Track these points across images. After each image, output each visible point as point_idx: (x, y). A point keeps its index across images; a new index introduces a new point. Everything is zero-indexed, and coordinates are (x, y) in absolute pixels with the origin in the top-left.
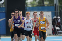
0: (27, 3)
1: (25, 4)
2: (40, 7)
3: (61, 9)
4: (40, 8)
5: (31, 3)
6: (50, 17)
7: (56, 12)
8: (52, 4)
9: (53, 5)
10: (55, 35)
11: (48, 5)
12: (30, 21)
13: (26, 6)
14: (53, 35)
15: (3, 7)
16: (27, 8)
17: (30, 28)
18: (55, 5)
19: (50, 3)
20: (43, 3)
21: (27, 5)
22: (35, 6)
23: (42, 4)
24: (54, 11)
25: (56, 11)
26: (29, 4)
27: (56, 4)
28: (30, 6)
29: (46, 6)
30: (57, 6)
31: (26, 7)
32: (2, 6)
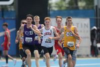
0: (50, 5)
1: (47, 6)
2: (72, 10)
4: (72, 12)
5: (56, 4)
6: (87, 27)
7: (97, 19)
8: (90, 6)
9: (93, 8)
10: (96, 56)
11: (84, 7)
13: (48, 8)
14: (93, 56)
15: (11, 11)
16: (51, 12)
17: (51, 42)
18: (95, 8)
19: (87, 4)
20: (77, 4)
21: (50, 7)
22: (63, 8)
23: (75, 6)
24: (94, 18)
25: (97, 16)
26: (53, 5)
27: (97, 6)
28: (56, 9)
29: (81, 8)
30: (99, 9)
31: (49, 11)
32: (9, 9)
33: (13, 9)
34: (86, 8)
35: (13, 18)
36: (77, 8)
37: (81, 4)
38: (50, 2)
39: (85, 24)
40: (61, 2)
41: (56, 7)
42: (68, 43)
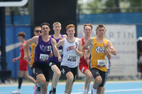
0: (80, 6)
1: (76, 8)
4: (110, 16)
5: (89, 5)
9: (140, 10)
11: (128, 10)
12: (76, 44)
13: (77, 11)
15: (25, 15)
16: (81, 17)
17: (75, 60)
19: (132, 5)
21: (80, 10)
22: (98, 11)
23: (115, 7)
26: (84, 7)
28: (88, 12)
29: (123, 11)
31: (79, 14)
32: (22, 12)
33: (27, 13)
34: (131, 11)
35: (27, 25)
36: (118, 11)
37: (124, 6)
38: (79, 2)
39: (129, 34)
40: (95, 2)
41: (87, 9)
42: (99, 61)
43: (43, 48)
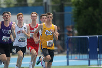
3: (54, 11)
4: (21, 8)
8: (40, 3)
9: (42, 4)
12: (25, 28)
18: (44, 5)
22: (12, 5)
23: (23, 3)
27: (46, 3)
28: (4, 6)
29: (30, 5)
30: (49, 6)
34: (35, 5)
37: (30, 1)
43: (5, 32)
